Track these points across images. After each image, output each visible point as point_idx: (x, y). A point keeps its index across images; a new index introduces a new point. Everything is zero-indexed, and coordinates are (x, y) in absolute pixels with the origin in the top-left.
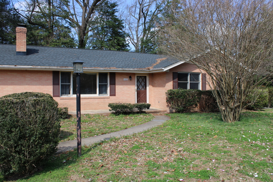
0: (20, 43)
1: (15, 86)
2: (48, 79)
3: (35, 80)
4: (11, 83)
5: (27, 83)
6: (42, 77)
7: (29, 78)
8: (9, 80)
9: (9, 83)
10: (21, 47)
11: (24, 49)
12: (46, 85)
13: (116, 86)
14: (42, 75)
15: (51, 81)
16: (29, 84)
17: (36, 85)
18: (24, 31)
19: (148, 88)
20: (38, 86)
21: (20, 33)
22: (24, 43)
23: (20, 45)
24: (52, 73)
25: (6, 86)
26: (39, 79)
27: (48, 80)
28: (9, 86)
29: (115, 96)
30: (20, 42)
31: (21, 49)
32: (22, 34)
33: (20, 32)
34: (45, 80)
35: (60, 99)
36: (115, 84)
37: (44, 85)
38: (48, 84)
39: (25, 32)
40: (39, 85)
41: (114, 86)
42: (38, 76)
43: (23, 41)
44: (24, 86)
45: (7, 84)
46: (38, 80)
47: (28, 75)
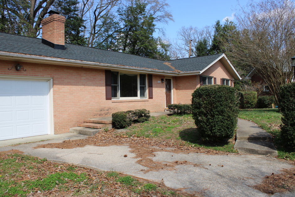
0: (58, 34)
1: (71, 86)
2: (102, 79)
3: (90, 80)
4: (67, 82)
5: (83, 83)
6: (96, 76)
7: (84, 77)
8: (66, 79)
9: (65, 82)
10: (59, 39)
11: (62, 42)
12: (99, 86)
13: (153, 88)
14: (96, 74)
15: (104, 82)
16: (84, 84)
17: (91, 86)
18: (62, 20)
19: (172, 91)
20: (93, 87)
21: (59, 22)
22: (63, 35)
23: (58, 37)
24: (105, 73)
25: (63, 86)
26: (94, 79)
27: (101, 81)
28: (65, 86)
29: (152, 98)
30: (58, 32)
31: (59, 42)
32: (60, 24)
33: (58, 20)
34: (99, 80)
35: (111, 102)
36: (152, 87)
37: (98, 86)
38: (101, 86)
39: (64, 22)
40: (94, 85)
41: (152, 88)
42: (92, 75)
43: (61, 31)
44: (80, 86)
45: (64, 84)
46: (92, 80)
47: (84, 73)
